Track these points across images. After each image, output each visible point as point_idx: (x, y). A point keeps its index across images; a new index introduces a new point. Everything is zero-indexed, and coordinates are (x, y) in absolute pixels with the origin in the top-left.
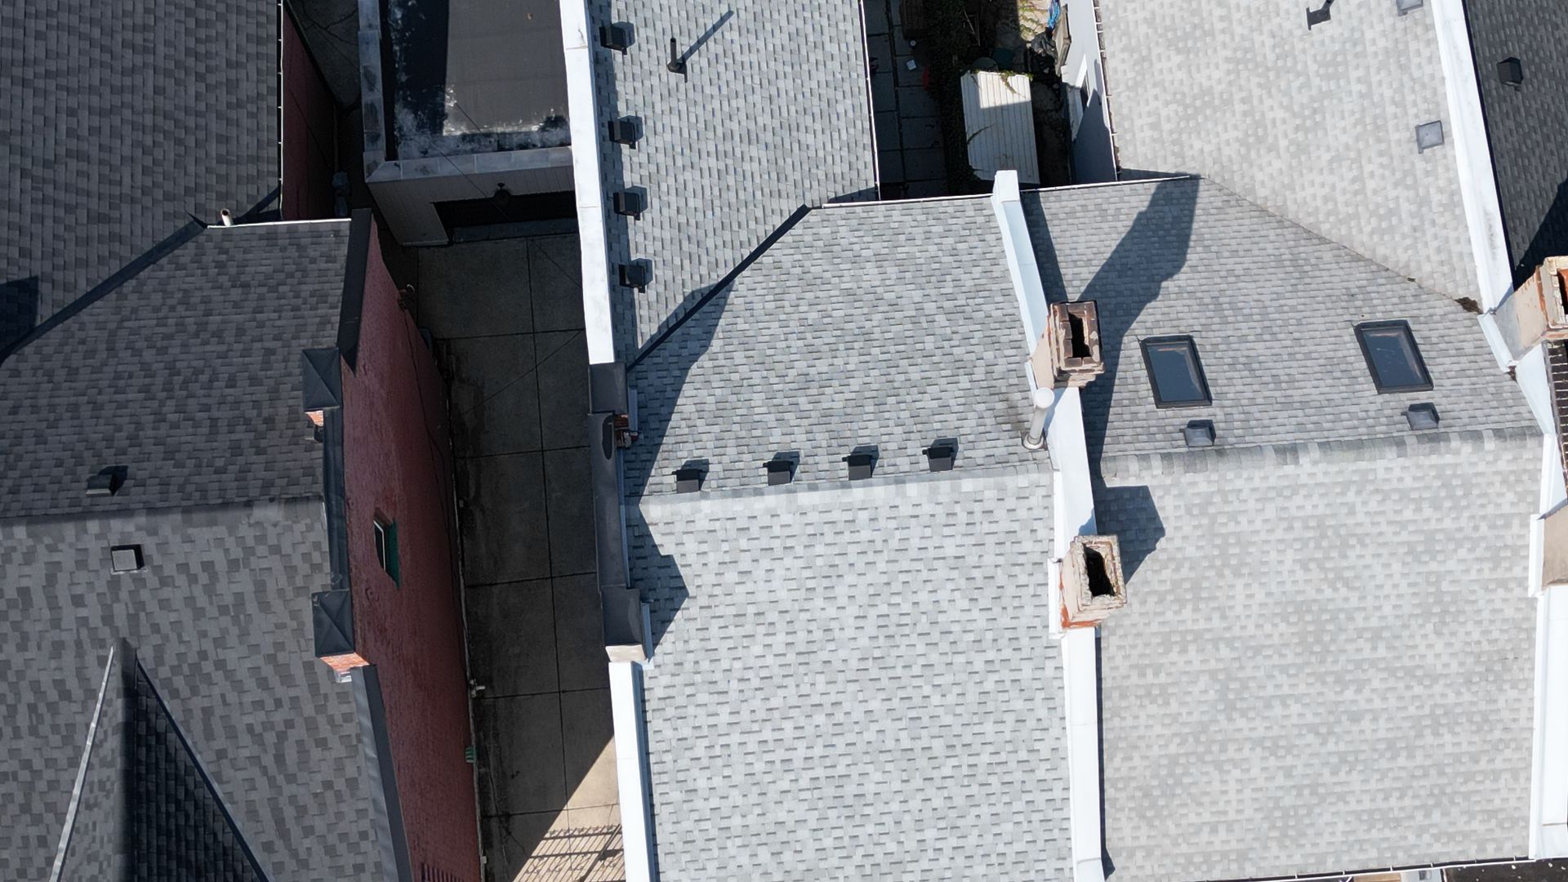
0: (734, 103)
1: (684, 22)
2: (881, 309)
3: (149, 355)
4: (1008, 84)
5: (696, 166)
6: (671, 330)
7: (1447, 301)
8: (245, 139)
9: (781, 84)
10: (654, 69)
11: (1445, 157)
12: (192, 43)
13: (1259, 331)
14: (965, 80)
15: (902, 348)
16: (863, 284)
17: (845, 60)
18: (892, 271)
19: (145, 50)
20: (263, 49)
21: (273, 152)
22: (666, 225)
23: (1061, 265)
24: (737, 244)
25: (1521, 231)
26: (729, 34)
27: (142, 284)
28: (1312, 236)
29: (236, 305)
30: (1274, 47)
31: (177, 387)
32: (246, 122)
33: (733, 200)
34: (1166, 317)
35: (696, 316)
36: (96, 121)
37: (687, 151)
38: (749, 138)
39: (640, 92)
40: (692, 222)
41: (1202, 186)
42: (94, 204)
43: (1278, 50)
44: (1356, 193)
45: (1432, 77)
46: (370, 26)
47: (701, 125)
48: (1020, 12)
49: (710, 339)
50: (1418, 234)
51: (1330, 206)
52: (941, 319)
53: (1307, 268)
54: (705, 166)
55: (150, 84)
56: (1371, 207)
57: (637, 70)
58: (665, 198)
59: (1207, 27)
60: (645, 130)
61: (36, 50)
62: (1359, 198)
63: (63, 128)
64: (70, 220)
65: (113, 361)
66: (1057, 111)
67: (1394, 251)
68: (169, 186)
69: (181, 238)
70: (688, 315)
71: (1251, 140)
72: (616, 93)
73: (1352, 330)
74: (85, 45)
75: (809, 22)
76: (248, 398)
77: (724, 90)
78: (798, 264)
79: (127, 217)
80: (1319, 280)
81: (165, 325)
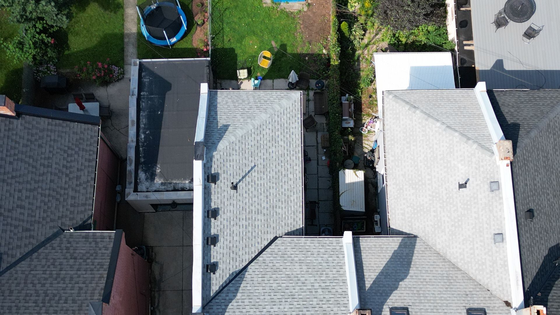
0: (254, 199)
1: (238, 170)
2: (299, 284)
3: (38, 286)
4: (356, 174)
5: (238, 225)
6: (224, 288)
7: (500, 301)
8: (81, 197)
9: (271, 191)
10: (226, 189)
11: (503, 247)
12: (65, 163)
13: (432, 308)
14: (341, 172)
15: (305, 303)
16: (294, 273)
17: (295, 180)
18: (305, 268)
19: (48, 166)
20: (91, 164)
21: (91, 201)
22: (225, 248)
23: (365, 271)
24: (250, 252)
25: (529, 276)
26: (254, 174)
27: (39, 255)
28: (454, 267)
29: (71, 267)
30: (446, 194)
31: (47, 301)
32: (83, 191)
33: (250, 236)
34: (400, 298)
35: (233, 282)
36: (28, 194)
37: (235, 219)
38: (258, 212)
39: (219, 198)
40: (235, 246)
41: (418, 240)
42: (25, 224)
43: (447, 195)
44: (471, 254)
45: (501, 217)
46: (132, 141)
47: (241, 209)
48: (364, 141)
49: (237, 293)
50: (492, 274)
51: (462, 256)
52: (320, 291)
53: (452, 281)
54: (241, 225)
55: (49, 179)
56: (476, 260)
57: (219, 190)
58: (225, 237)
59: (423, 182)
60: (221, 212)
61: (9, 168)
62: (472, 256)
63: (16, 197)
64: (16, 231)
65: (26, 288)
66: (374, 179)
67: (483, 278)
68: (52, 217)
69: (55, 236)
70: (230, 281)
71: (436, 226)
72: (211, 199)
73: (465, 311)
74: (27, 166)
75: (283, 167)
76: (71, 308)
77: (250, 195)
78: (271, 262)
79: (36, 228)
80: (456, 287)
81: (45, 274)
